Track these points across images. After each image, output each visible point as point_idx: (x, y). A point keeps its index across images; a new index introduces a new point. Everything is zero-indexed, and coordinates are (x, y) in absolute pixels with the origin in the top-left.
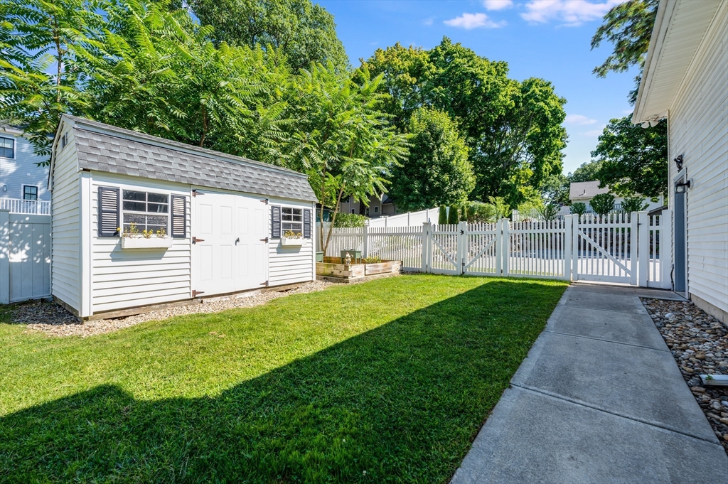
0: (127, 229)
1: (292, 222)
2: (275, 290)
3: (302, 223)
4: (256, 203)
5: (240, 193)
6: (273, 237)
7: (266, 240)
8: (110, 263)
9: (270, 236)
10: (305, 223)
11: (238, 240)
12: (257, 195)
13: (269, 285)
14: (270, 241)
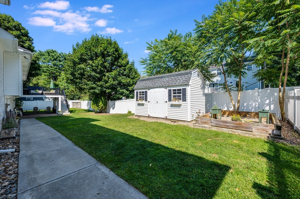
0: (140, 99)
1: (177, 95)
2: (170, 120)
3: (181, 94)
4: (163, 89)
5: (158, 87)
6: (169, 101)
7: (166, 102)
8: (137, 106)
9: (168, 101)
10: (183, 95)
11: (157, 102)
12: (162, 87)
13: (167, 118)
14: (168, 102)
